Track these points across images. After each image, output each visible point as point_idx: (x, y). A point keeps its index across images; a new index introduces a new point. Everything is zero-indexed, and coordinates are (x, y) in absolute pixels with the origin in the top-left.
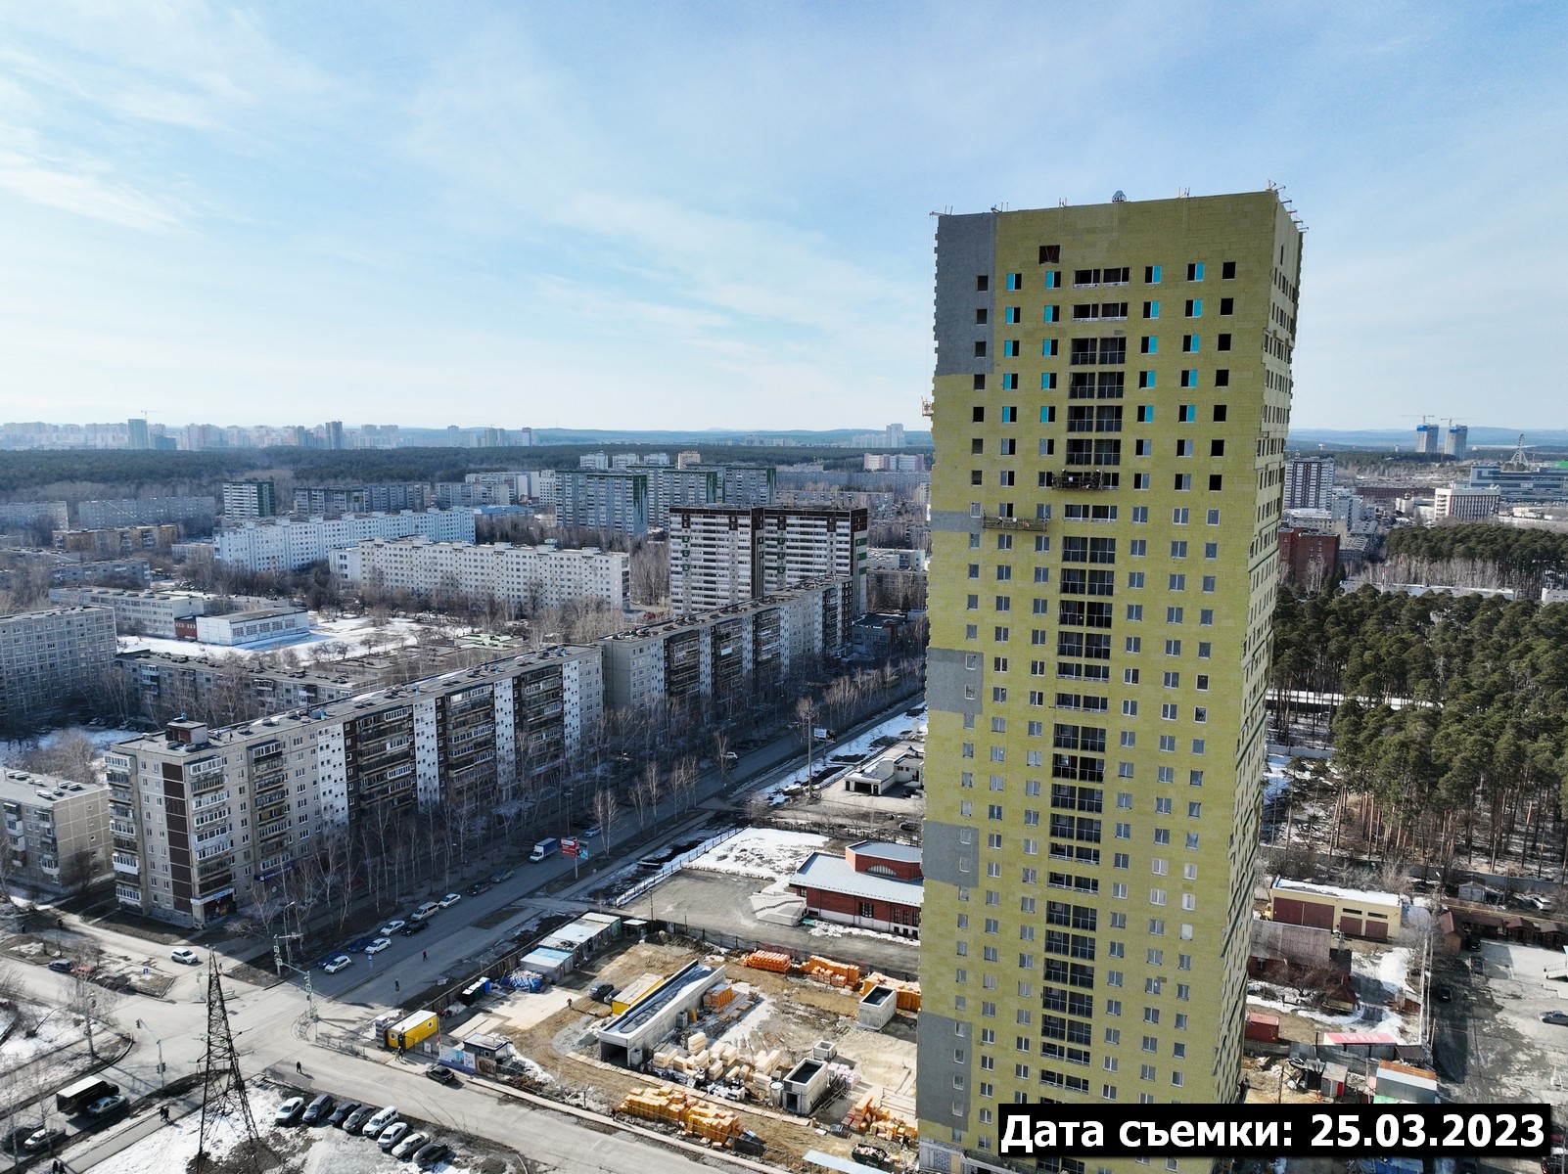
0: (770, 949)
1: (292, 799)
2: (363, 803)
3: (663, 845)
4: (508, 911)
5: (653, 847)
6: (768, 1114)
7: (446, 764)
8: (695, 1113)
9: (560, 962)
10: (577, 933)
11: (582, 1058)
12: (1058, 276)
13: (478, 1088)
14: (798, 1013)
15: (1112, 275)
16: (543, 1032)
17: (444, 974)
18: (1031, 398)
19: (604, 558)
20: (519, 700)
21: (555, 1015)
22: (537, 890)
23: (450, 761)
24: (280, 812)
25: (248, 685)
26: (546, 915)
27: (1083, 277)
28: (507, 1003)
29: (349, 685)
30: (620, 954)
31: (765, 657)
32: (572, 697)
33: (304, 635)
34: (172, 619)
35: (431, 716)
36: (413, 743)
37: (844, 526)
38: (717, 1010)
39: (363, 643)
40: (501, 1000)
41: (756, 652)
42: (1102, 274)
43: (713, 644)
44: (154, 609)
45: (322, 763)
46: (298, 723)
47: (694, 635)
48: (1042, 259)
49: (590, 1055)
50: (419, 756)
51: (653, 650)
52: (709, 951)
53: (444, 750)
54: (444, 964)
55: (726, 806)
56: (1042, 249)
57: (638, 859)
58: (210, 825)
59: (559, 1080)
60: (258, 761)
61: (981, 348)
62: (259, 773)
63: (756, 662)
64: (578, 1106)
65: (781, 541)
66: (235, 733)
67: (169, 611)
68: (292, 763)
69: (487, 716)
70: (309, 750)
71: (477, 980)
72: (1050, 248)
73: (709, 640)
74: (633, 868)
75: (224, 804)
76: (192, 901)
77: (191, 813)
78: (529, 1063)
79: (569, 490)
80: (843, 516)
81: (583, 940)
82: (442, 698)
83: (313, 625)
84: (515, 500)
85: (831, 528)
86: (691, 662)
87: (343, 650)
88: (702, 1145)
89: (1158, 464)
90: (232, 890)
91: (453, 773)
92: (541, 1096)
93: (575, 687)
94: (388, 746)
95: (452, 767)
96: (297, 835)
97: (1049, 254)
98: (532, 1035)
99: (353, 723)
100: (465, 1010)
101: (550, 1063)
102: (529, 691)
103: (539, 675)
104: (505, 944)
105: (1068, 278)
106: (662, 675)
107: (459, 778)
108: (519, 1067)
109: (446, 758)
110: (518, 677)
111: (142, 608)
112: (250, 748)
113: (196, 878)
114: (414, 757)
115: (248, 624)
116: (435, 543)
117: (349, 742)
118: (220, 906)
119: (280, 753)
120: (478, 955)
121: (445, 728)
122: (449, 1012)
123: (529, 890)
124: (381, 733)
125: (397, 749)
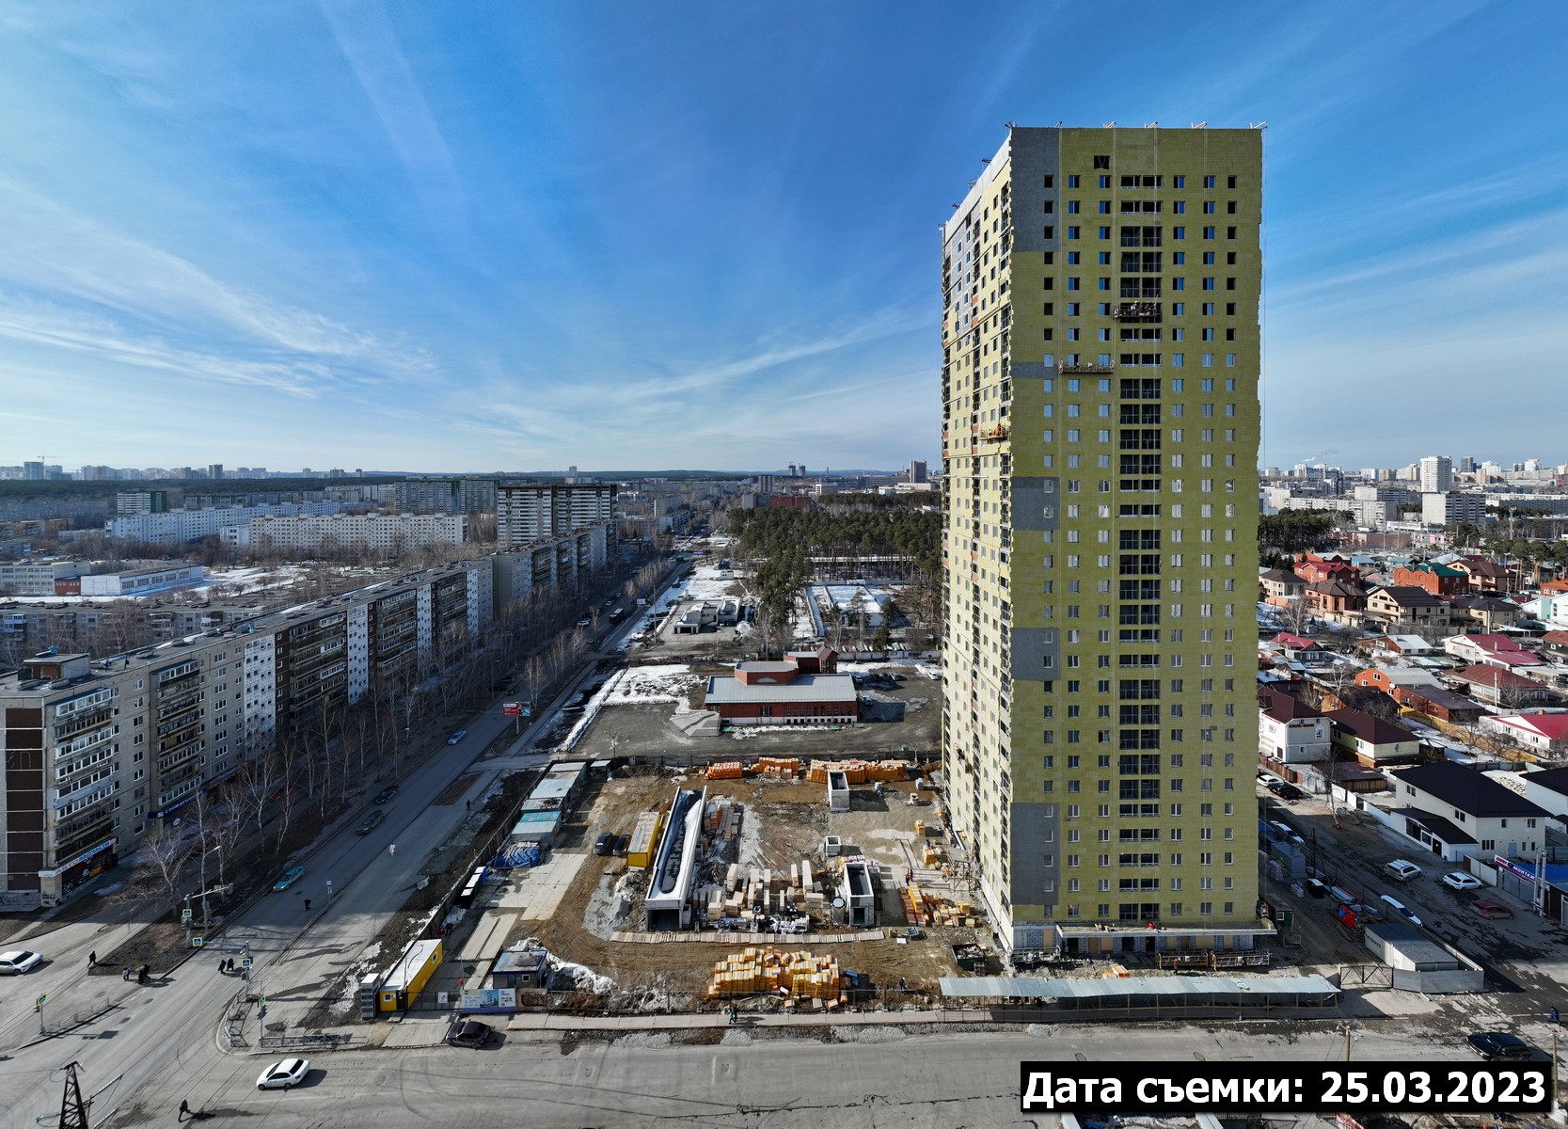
0: (721, 760)
1: (208, 719)
2: (292, 707)
3: (574, 691)
4: (466, 780)
5: (567, 695)
6: (844, 938)
7: (375, 657)
8: (795, 972)
9: (554, 823)
10: (553, 788)
11: (629, 937)
12: (1108, 179)
13: (527, 1036)
14: (781, 812)
15: (1149, 181)
16: (569, 917)
17: (422, 872)
18: (1089, 271)
19: (451, 518)
20: (435, 600)
21: (570, 889)
22: (485, 751)
23: (379, 655)
24: (191, 735)
25: (141, 620)
26: (506, 775)
27: (1127, 181)
28: (511, 888)
29: (259, 608)
30: (597, 796)
31: (584, 563)
32: (472, 595)
33: (200, 582)
34: (53, 580)
35: (363, 619)
36: (346, 643)
37: (606, 494)
38: (719, 832)
39: (258, 583)
40: (501, 889)
41: (579, 560)
42: (1141, 179)
43: (558, 555)
44: (31, 573)
45: (249, 675)
46: (219, 640)
47: (548, 550)
48: (1097, 166)
49: (634, 928)
50: (351, 654)
51: (525, 560)
52: (671, 774)
53: (373, 646)
54: (418, 858)
55: (602, 656)
56: (1096, 158)
57: (561, 707)
58: (83, 772)
59: (620, 980)
60: (165, 685)
61: (1049, 232)
62: (165, 698)
63: (579, 566)
64: (660, 1012)
65: (569, 503)
66: (132, 659)
67: (50, 573)
68: (211, 679)
69: (411, 614)
70: (234, 664)
71: (472, 873)
72: (1102, 158)
73: (555, 553)
74: (560, 715)
75: (109, 742)
76: (41, 874)
77: (51, 764)
78: (578, 969)
79: (405, 492)
80: (606, 488)
81: (564, 793)
82: (374, 604)
83: (206, 575)
84: (361, 500)
85: (599, 495)
86: (546, 567)
87: (240, 588)
88: (817, 1011)
89: (1188, 321)
90: (110, 842)
91: (381, 665)
92: (610, 1015)
93: (475, 588)
94: (323, 649)
95: (381, 659)
96: (210, 754)
97: (1102, 162)
98: (559, 925)
99: (285, 633)
100: (465, 916)
101: (598, 958)
102: (443, 592)
103: (451, 580)
104: (478, 816)
105: (1116, 182)
106: (530, 576)
107: (387, 668)
108: (565, 981)
109: (376, 652)
110: (436, 583)
111: (15, 574)
112: (155, 673)
113: (51, 841)
114: (347, 655)
115: (139, 578)
116: (317, 516)
117: (280, 651)
118: (90, 867)
119: (198, 672)
120: (453, 837)
121: (375, 628)
122: (449, 926)
123: (477, 753)
124: (315, 639)
125: (331, 651)
